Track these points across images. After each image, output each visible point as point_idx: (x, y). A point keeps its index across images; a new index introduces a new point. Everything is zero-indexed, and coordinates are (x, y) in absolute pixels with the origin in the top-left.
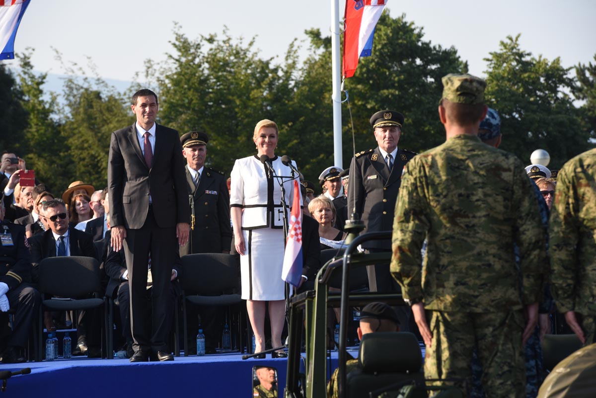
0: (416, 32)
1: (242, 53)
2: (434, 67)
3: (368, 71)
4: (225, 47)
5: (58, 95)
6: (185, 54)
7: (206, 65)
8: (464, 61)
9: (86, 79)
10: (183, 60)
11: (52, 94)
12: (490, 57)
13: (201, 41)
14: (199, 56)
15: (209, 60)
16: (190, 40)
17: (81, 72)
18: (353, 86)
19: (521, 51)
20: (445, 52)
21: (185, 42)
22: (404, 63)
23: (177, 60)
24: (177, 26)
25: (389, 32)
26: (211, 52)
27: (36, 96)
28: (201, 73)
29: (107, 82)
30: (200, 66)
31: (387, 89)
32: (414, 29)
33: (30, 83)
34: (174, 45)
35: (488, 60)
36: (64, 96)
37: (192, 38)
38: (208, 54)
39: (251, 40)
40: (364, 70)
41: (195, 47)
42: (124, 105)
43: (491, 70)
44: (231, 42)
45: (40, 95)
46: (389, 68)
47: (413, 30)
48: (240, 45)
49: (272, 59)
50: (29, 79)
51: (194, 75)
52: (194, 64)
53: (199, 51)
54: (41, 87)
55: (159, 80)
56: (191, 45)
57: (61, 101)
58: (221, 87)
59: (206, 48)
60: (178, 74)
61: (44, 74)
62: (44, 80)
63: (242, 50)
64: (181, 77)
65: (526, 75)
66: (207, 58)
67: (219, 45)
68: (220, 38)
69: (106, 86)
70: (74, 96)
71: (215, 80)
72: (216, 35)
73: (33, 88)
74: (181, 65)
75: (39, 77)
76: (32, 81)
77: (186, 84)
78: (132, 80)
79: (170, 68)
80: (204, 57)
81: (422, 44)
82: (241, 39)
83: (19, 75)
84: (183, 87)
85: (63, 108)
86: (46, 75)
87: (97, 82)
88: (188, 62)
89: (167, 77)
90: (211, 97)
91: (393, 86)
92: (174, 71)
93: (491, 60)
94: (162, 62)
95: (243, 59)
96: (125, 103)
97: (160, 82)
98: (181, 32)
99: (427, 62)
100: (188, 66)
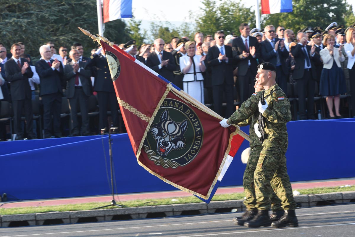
1: (237, 5)
2: (333, 8)
3: (301, 11)
4: (228, 2)
5: (148, 30)
6: (208, 6)
7: (219, 12)
8: (350, 5)
9: (160, 22)
10: (208, 9)
11: (144, 30)
14: (215, 7)
15: (221, 9)
18: (293, 18)
22: (318, 6)
23: (205, 10)
27: (137, 31)
28: (216, 16)
30: (215, 12)
31: (310, 19)
33: (134, 25)
34: (203, 2)
36: (150, 30)
38: (220, 6)
40: (298, 11)
41: (213, 3)
42: (180, 34)
45: (139, 31)
46: (311, 9)
49: (251, 7)
50: (134, 23)
51: (213, 16)
52: (213, 12)
53: (215, 5)
54: (139, 27)
56: (211, 2)
58: (227, 22)
59: (218, 4)
61: (140, 20)
63: (237, 3)
64: (207, 18)
66: (219, 8)
67: (225, 2)
69: (171, 24)
70: (155, 30)
71: (224, 19)
73: (136, 28)
74: (206, 12)
75: (138, 22)
76: (135, 24)
77: (209, 21)
79: (201, 14)
83: (129, 22)
84: (207, 23)
85: (150, 37)
87: (166, 23)
88: (210, 11)
89: (200, 18)
90: (222, 28)
91: (313, 18)
92: (203, 15)
95: (237, 7)
96: (180, 32)
97: (197, 21)
99: (330, 6)
100: (210, 13)
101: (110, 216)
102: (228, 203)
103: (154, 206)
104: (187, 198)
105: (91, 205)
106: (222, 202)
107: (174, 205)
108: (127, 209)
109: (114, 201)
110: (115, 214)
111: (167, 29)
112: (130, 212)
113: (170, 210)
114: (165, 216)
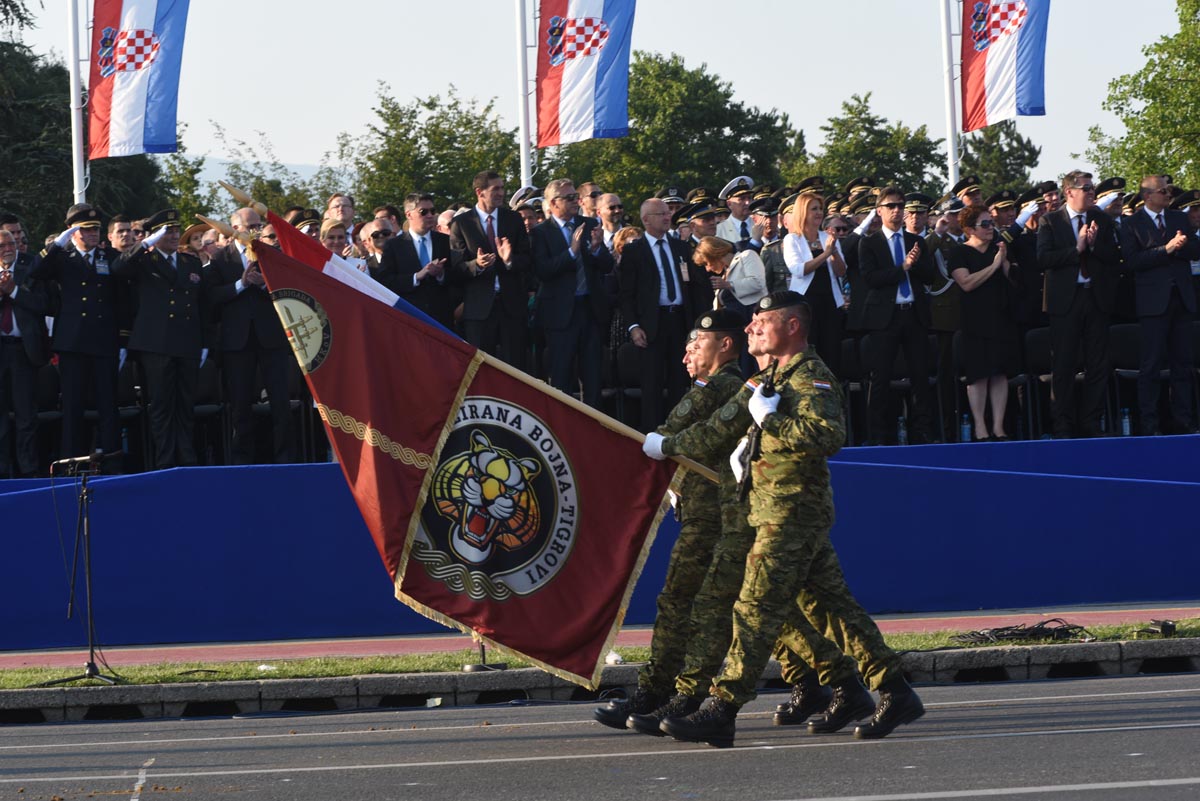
0: (722, 90)
1: (475, 122)
2: (748, 139)
3: (655, 143)
4: (451, 113)
5: (219, 187)
6: (395, 125)
7: (425, 140)
8: (799, 131)
9: (257, 164)
10: (393, 133)
11: (210, 186)
12: (830, 125)
13: (417, 107)
14: (414, 128)
15: (428, 132)
16: (401, 106)
17: (251, 154)
18: (635, 166)
19: (872, 116)
20: (764, 117)
21: (394, 109)
22: (707, 133)
23: (383, 134)
24: (384, 86)
25: (683, 89)
26: (431, 122)
27: (190, 190)
28: (416, 152)
29: (286, 167)
30: (416, 141)
31: (684, 170)
32: (720, 85)
33: (181, 172)
34: (379, 112)
35: (826, 129)
36: (227, 188)
37: (405, 102)
38: (428, 125)
39: (488, 103)
40: (650, 144)
41: (409, 115)
42: (311, 199)
43: (831, 143)
44: (460, 107)
45: (195, 188)
46: (685, 141)
47: (717, 87)
48: (472, 111)
50: (181, 166)
51: (408, 153)
52: (408, 139)
53: (414, 120)
55: (357, 163)
56: (404, 112)
57: (224, 195)
58: (447, 170)
59: (424, 117)
60: (386, 153)
61: (200, 159)
62: (200, 167)
63: (475, 118)
64: (389, 157)
65: (880, 150)
66: (425, 130)
67: (444, 113)
68: (445, 101)
69: (286, 172)
70: (242, 188)
71: (437, 161)
72: (438, 98)
73: (186, 178)
74: (388, 142)
75: (194, 163)
76: (184, 169)
77: (395, 167)
78: (321, 163)
79: (374, 145)
80: (421, 128)
81: (732, 106)
82: (473, 103)
83: (167, 163)
84: (391, 172)
85: (225, 205)
86: (203, 159)
87: (273, 167)
88: (399, 137)
89: (370, 158)
90: (431, 185)
91: (691, 166)
92: (380, 150)
93: (831, 130)
94: (362, 136)
95: (478, 129)
96: (311, 196)
97: (360, 165)
98: (389, 95)
99: (739, 133)
100: (399, 142)
101: (79, 706)
102: (416, 679)
103: (206, 684)
104: (301, 662)
105: (28, 675)
106: (399, 676)
107: (262, 682)
108: (130, 689)
109: (92, 666)
110: (95, 702)
111: (275, 186)
112: (139, 699)
113: (250, 696)
114: (238, 713)
